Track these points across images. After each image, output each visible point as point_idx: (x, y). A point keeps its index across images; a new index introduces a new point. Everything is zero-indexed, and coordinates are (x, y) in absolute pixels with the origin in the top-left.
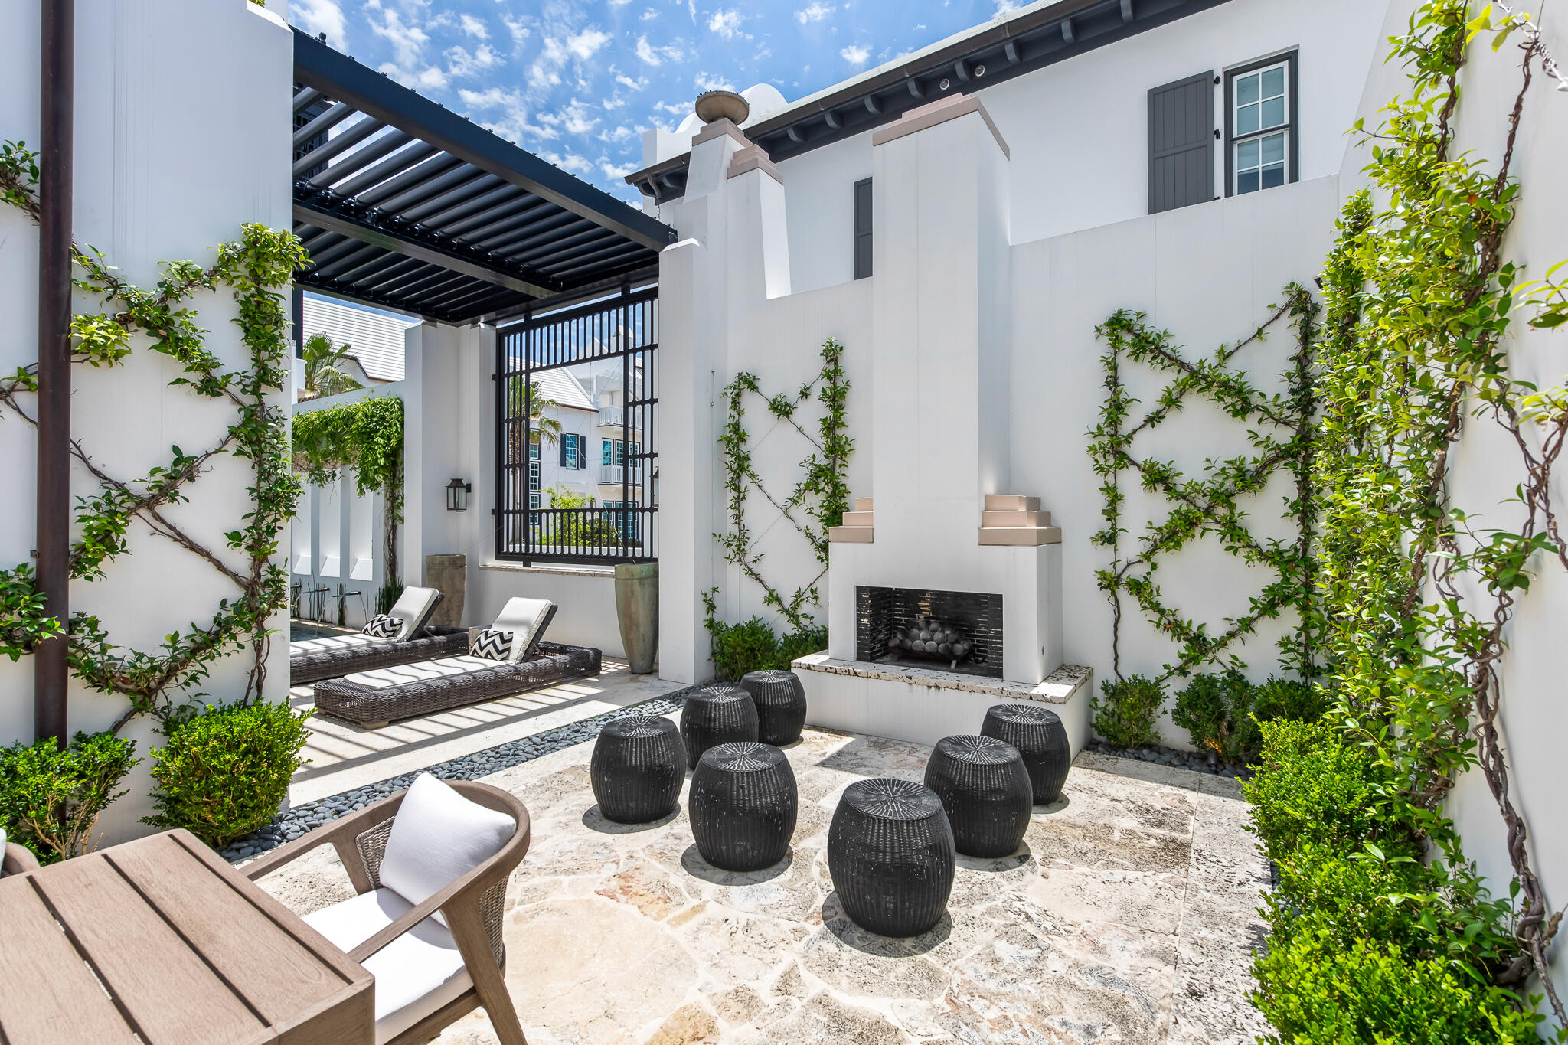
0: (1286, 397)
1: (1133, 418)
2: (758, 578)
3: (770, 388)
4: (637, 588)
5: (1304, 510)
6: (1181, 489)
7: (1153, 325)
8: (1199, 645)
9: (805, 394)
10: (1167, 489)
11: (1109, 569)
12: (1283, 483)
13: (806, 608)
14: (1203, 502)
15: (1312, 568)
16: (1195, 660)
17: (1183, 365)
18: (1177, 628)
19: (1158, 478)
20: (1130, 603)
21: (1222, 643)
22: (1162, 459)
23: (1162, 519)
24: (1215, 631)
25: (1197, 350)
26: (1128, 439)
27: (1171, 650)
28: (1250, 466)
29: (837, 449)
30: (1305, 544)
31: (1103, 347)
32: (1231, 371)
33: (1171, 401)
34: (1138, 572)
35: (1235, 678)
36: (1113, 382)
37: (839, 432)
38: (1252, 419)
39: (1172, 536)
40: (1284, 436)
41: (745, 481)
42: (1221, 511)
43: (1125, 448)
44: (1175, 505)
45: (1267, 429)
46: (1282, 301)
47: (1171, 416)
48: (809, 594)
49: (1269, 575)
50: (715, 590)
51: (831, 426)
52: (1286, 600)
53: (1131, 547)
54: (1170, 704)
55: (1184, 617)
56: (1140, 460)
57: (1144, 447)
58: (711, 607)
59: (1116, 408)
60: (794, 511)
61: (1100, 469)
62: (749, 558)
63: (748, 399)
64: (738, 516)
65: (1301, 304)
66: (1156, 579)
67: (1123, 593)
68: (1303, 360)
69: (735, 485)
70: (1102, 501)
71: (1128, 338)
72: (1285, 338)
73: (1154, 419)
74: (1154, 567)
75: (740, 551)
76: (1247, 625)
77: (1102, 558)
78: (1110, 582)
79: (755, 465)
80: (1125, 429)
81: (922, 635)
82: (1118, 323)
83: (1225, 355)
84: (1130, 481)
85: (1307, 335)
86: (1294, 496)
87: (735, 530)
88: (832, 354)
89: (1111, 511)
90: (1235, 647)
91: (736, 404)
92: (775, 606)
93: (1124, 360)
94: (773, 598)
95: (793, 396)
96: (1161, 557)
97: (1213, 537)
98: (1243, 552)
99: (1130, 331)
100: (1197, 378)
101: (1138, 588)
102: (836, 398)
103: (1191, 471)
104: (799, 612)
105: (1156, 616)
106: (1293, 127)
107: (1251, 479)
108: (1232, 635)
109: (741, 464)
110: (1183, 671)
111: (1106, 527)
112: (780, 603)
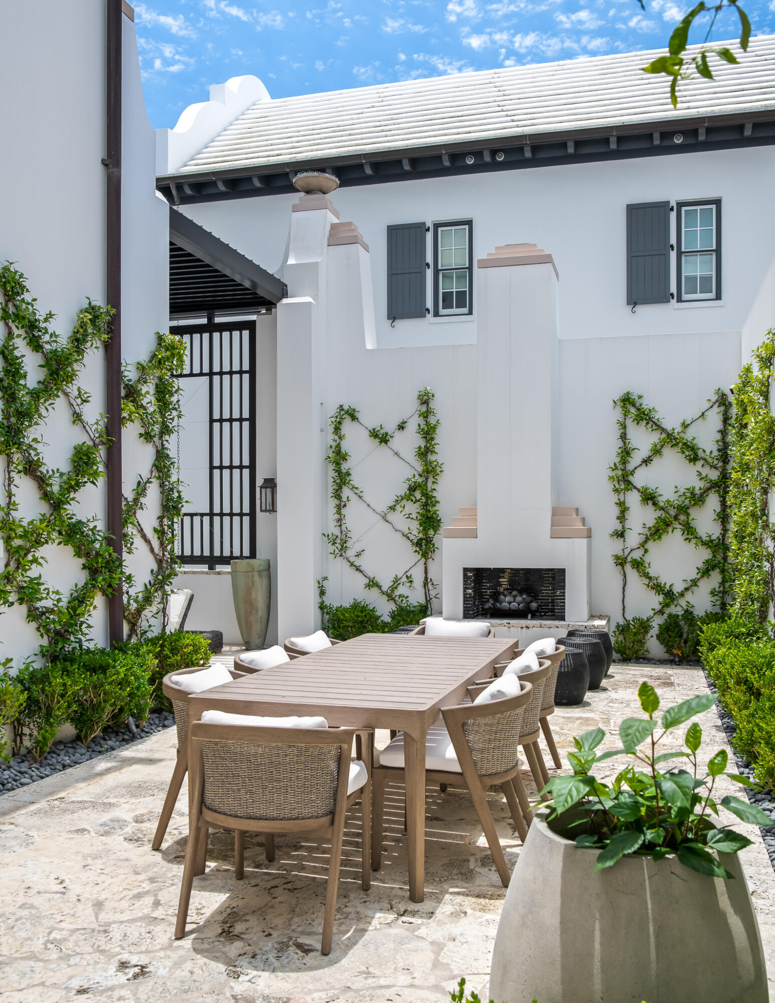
0: (715, 453)
1: (635, 460)
2: (358, 569)
3: (370, 418)
4: (257, 579)
5: (723, 517)
6: (661, 504)
7: (647, 403)
8: (669, 596)
9: (401, 427)
10: (655, 504)
11: (620, 553)
12: (713, 502)
13: (402, 590)
14: (673, 512)
15: (727, 548)
16: (667, 605)
17: (663, 430)
18: (658, 588)
19: (649, 497)
20: (632, 574)
21: (682, 595)
22: (652, 486)
23: (651, 523)
24: (678, 588)
25: (671, 423)
26: (632, 473)
27: (655, 600)
28: (697, 492)
29: (430, 471)
30: (724, 535)
31: (618, 414)
32: (689, 435)
33: (657, 451)
34: (637, 555)
35: (688, 614)
36: (623, 437)
37: (431, 457)
38: (699, 464)
39: (656, 532)
40: (714, 475)
41: (346, 492)
42: (682, 517)
43: (631, 478)
44: (659, 513)
45: (706, 471)
46: (714, 398)
47: (656, 460)
48: (404, 579)
49: (705, 554)
50: (325, 578)
51: (424, 453)
52: (714, 567)
53: (633, 539)
54: (655, 631)
55: (662, 580)
56: (639, 486)
57: (641, 478)
58: (322, 593)
59: (626, 453)
60: (391, 517)
61: (616, 491)
62: (351, 553)
63: (348, 427)
64: (340, 520)
65: (723, 401)
66: (647, 559)
67: (628, 567)
68: (724, 433)
69: (337, 495)
70: (616, 511)
71: (633, 410)
72: (715, 419)
73: (646, 461)
74: (646, 551)
75: (343, 548)
76: (695, 583)
77: (616, 547)
78: (621, 562)
79: (355, 479)
80: (630, 467)
81: (508, 599)
82: (627, 401)
83: (685, 426)
84: (633, 499)
85: (726, 420)
86: (718, 509)
87: (337, 532)
88: (425, 399)
89: (622, 517)
90: (689, 597)
91: (337, 429)
92: (375, 590)
93: (629, 423)
94: (372, 584)
95: (390, 427)
96: (650, 545)
97: (678, 532)
98: (694, 541)
99: (634, 405)
100: (671, 439)
101: (638, 565)
102: (428, 433)
103: (667, 494)
104: (397, 592)
105: (646, 581)
106: (718, 251)
107: (698, 499)
108: (687, 589)
109: (342, 479)
110: (661, 612)
111: (619, 528)
112: (380, 587)
